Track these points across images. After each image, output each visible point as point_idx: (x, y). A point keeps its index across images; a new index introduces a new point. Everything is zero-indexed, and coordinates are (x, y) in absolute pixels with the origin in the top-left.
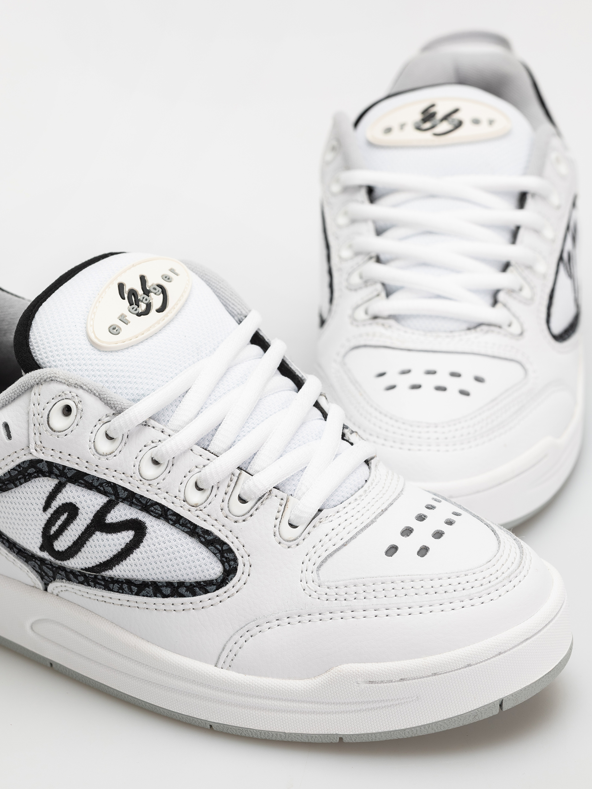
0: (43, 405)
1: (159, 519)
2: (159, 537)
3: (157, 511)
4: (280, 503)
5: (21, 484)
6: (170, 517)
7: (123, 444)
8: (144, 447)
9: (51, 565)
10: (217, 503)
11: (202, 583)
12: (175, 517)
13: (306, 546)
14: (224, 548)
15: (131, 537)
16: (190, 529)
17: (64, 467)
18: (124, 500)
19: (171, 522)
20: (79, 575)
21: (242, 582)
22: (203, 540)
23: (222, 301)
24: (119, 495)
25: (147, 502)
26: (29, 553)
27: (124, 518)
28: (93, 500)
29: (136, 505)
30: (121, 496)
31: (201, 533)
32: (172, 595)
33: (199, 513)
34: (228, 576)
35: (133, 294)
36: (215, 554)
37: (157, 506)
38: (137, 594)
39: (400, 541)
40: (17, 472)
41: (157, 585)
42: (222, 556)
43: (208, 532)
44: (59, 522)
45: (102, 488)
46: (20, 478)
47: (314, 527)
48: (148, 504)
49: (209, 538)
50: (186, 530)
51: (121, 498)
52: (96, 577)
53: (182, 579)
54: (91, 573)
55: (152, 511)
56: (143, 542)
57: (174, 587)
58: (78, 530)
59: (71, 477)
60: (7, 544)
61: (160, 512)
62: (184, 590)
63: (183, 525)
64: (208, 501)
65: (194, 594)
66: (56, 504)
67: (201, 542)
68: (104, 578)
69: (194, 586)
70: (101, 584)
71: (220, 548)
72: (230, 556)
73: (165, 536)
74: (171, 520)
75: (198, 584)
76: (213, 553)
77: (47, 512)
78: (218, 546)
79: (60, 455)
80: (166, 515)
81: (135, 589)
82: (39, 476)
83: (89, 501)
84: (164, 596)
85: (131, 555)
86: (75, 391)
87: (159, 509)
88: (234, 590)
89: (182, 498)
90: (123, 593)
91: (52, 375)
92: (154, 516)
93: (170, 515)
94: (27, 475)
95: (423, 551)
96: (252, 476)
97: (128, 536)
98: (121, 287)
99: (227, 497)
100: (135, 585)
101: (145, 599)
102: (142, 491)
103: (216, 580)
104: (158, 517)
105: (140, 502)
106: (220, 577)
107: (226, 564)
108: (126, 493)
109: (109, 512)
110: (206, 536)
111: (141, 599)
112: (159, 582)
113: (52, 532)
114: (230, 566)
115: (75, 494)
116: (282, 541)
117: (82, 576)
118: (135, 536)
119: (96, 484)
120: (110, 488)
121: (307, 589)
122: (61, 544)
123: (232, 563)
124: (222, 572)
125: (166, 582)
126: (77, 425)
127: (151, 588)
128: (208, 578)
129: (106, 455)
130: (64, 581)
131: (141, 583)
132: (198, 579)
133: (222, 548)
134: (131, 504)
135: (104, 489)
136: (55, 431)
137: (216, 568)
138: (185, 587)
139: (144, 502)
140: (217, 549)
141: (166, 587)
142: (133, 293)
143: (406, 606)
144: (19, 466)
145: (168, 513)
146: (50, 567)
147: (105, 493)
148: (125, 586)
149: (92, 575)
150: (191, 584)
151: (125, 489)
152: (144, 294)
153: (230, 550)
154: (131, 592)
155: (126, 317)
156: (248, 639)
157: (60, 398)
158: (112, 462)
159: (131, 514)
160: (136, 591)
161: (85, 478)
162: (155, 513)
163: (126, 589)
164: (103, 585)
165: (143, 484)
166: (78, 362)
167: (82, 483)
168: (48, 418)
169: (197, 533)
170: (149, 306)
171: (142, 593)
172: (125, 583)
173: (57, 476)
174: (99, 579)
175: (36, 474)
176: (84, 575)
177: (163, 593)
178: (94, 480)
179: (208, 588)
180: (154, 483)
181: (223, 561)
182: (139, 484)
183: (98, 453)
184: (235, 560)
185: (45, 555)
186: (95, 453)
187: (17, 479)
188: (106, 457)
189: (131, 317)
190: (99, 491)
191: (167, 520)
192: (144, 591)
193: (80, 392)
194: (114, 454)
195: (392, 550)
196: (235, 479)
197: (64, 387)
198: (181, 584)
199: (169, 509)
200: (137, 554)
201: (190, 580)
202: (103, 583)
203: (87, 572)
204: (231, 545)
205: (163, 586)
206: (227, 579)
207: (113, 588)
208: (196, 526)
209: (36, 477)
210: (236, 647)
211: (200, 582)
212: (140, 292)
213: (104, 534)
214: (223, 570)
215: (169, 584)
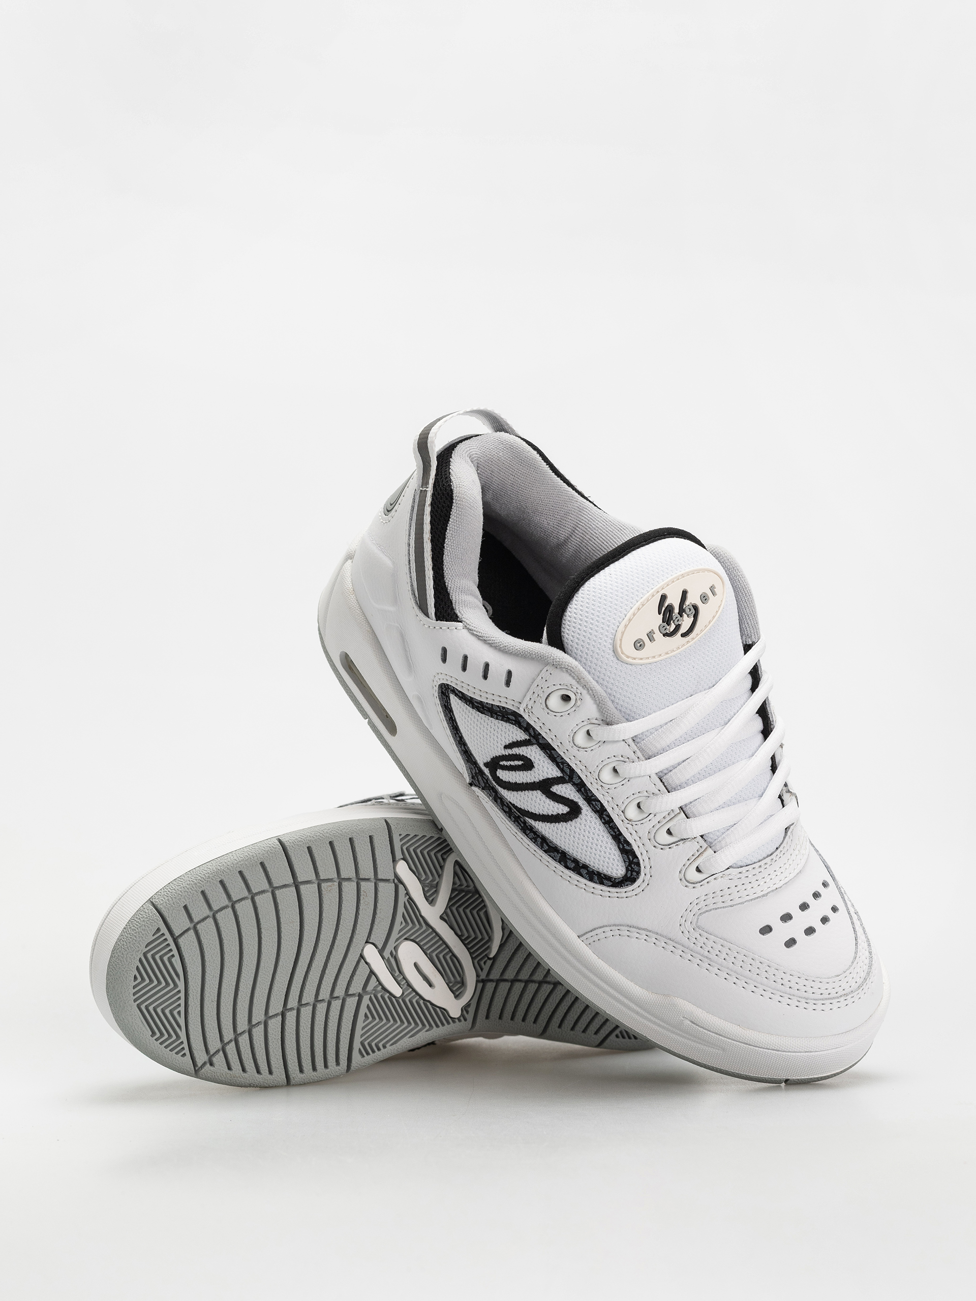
0: (550, 684)
1: (595, 813)
2: (587, 826)
3: (596, 807)
4: (699, 849)
5: (497, 719)
6: (604, 816)
7: (598, 746)
8: (613, 757)
9: (487, 780)
10: (648, 826)
11: (602, 875)
12: (608, 819)
13: (700, 891)
14: (634, 861)
15: (565, 812)
16: (616, 833)
17: (540, 734)
18: (574, 784)
19: (603, 821)
20: (505, 805)
21: (635, 893)
22: (621, 847)
23: (740, 613)
24: (572, 779)
25: (592, 796)
26: (473, 759)
27: (567, 796)
28: (550, 769)
29: (583, 793)
30: (574, 780)
31: (622, 840)
32: (573, 870)
33: (629, 826)
34: (626, 881)
35: (670, 611)
36: (625, 862)
37: (599, 803)
38: (546, 851)
39: (776, 924)
40: (499, 709)
41: (565, 856)
42: (630, 865)
43: (628, 844)
44: (512, 763)
45: (562, 766)
46: (499, 715)
47: (715, 879)
48: (593, 798)
49: (627, 848)
50: (612, 833)
51: (573, 782)
52: (519, 817)
53: (588, 862)
54: (517, 812)
55: (593, 805)
56: (572, 821)
57: (578, 865)
58: (525, 780)
59: (541, 744)
60: (458, 739)
61: (598, 809)
62: (585, 872)
63: (611, 828)
64: (642, 822)
65: (591, 880)
66: (516, 751)
67: (619, 847)
68: (525, 823)
69: (595, 874)
70: (520, 825)
71: (631, 859)
72: (636, 868)
73: (592, 828)
74: (604, 819)
75: (599, 874)
76: (624, 860)
77: (506, 750)
78: (631, 857)
79: (542, 725)
80: (602, 814)
81: (546, 847)
82: (515, 724)
83: (545, 768)
84: (567, 867)
85: (557, 824)
86: (581, 689)
87: (599, 806)
88: (625, 895)
89: (623, 809)
90: (534, 843)
91: (569, 668)
92: (593, 810)
93: (606, 815)
94: (506, 718)
95: (791, 943)
96: (688, 818)
97: (563, 809)
98: (663, 598)
99: (659, 826)
100: (547, 844)
101: (550, 860)
102: (594, 788)
103: (615, 879)
104: (596, 811)
105: (587, 793)
106: (619, 878)
107: (630, 872)
108: (580, 780)
109: (558, 784)
110: (625, 845)
111: (546, 857)
112: (568, 855)
113: (501, 763)
114: (632, 875)
115: (538, 756)
116: (683, 879)
117: (508, 808)
118: (568, 813)
119: (559, 760)
120: (568, 770)
121: (683, 926)
122: (503, 775)
123: (635, 874)
124: (623, 875)
125: (574, 858)
126: (569, 714)
127: (560, 855)
128: (609, 873)
129: (579, 747)
130: (491, 798)
131: (554, 846)
132: (601, 871)
133: (633, 860)
134: (579, 791)
135: (563, 767)
136: (548, 708)
137: (620, 871)
138: (588, 870)
139: (590, 795)
140: (629, 859)
141: (572, 861)
142: (670, 608)
143: (753, 984)
144: (504, 708)
145: (605, 813)
146: (485, 781)
147: (562, 770)
148: (539, 840)
149: (517, 814)
150: (593, 871)
151: (580, 778)
152: (679, 613)
153: (638, 864)
154: (542, 847)
155: (654, 634)
156: (616, 935)
157: (566, 687)
158: (581, 754)
159: (574, 796)
160: (546, 849)
161: (552, 751)
162: (594, 807)
163: (539, 843)
164: (521, 827)
165: (597, 783)
166: (596, 662)
167: (547, 753)
168: (548, 696)
169: (619, 839)
170: (678, 627)
171: (550, 854)
172: (541, 838)
173: (530, 735)
174: (521, 821)
175: (514, 722)
176: (510, 809)
177: (567, 864)
178: (558, 756)
179: (605, 881)
180: (606, 787)
181: (629, 869)
182: (594, 781)
183: (573, 743)
184: (638, 873)
185: (486, 771)
186: (571, 741)
187: (496, 714)
188: (578, 749)
189: (658, 636)
190: (558, 766)
191: (601, 817)
192: (552, 853)
193: (584, 692)
194: (586, 750)
195: (766, 930)
196: (672, 815)
197: (574, 682)
198: (585, 867)
199: (606, 810)
200: (561, 826)
201: (594, 867)
202: (522, 825)
203: (513, 808)
204: (641, 862)
205: (570, 859)
206: (624, 883)
207: (528, 834)
208: (621, 834)
209: (512, 724)
210: (603, 935)
211: (602, 874)
212: (677, 610)
213: (544, 796)
214: (625, 874)
215: (576, 861)
